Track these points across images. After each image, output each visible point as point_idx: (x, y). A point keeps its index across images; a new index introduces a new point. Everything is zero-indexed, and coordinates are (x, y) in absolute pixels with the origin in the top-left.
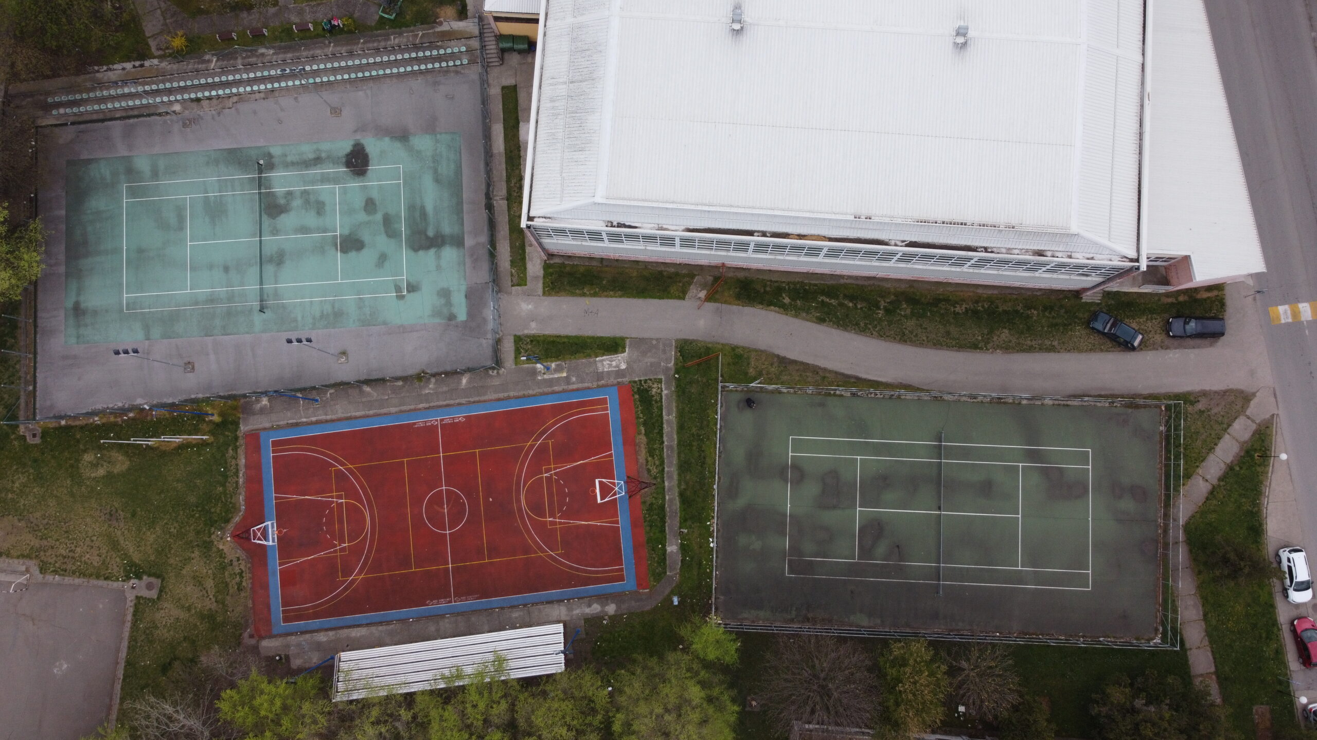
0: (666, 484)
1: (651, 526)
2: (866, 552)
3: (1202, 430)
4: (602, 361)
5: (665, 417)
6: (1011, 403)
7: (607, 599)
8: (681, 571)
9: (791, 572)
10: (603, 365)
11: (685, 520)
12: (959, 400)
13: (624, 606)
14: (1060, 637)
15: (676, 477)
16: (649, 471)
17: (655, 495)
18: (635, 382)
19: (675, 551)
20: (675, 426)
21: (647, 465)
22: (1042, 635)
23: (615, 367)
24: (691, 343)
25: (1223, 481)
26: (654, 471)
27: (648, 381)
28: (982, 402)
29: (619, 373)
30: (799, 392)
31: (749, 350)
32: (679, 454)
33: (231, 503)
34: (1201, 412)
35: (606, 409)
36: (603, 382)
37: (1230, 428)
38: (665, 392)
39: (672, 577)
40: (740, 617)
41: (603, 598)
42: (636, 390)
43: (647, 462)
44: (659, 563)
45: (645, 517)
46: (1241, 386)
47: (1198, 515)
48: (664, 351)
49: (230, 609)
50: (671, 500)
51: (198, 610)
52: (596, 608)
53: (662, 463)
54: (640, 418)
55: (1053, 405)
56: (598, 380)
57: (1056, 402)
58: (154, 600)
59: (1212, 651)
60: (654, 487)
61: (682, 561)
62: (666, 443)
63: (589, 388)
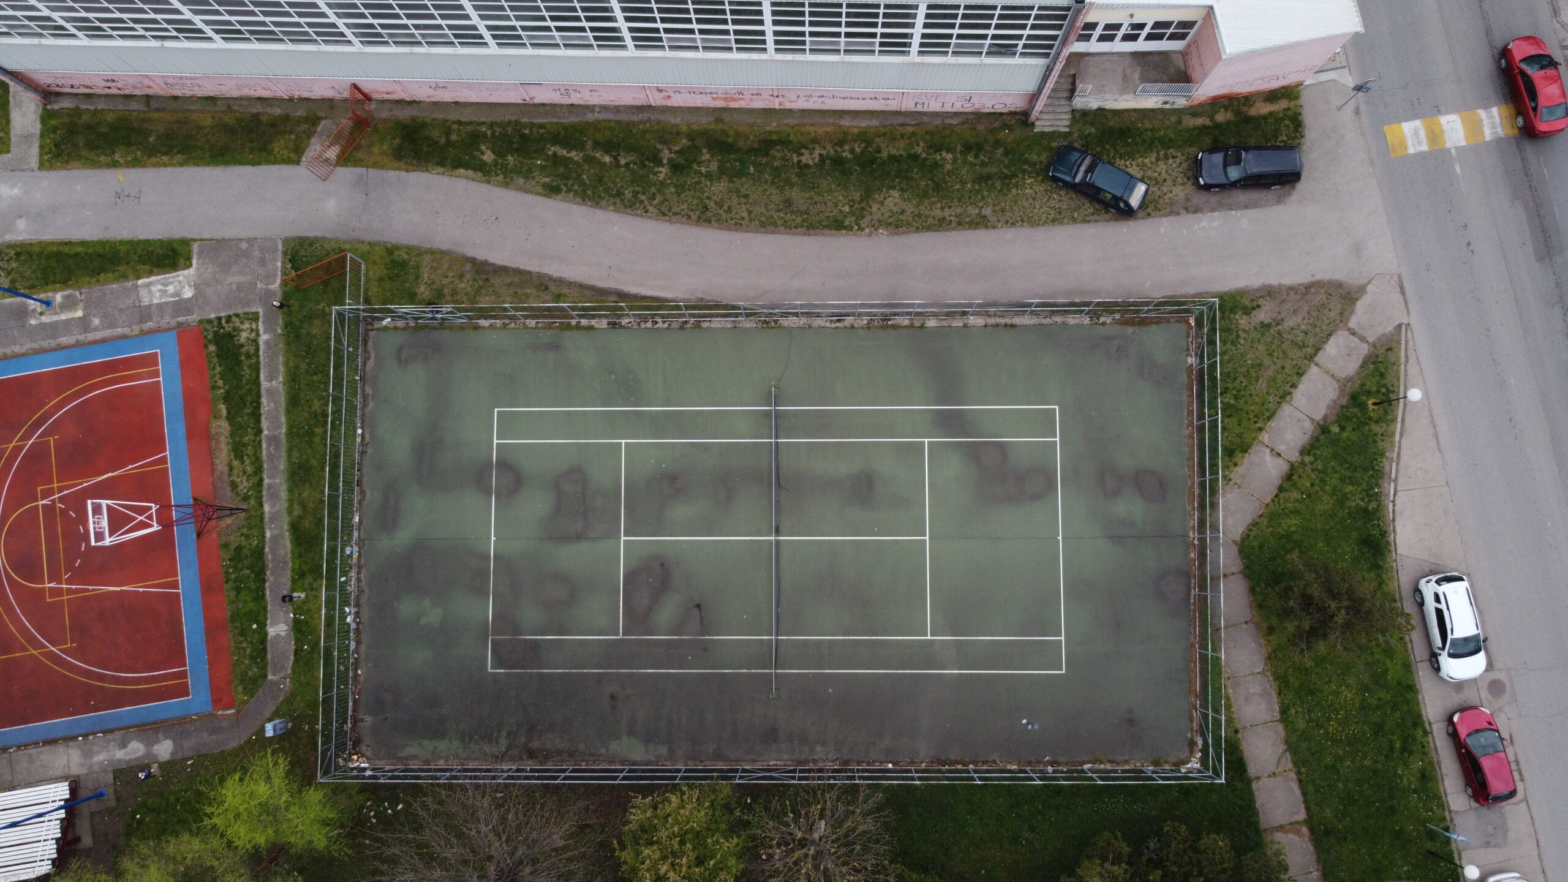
0: (267, 508)
1: (238, 590)
2: (638, 619)
3: (1267, 361)
4: (149, 285)
5: (264, 384)
6: (906, 327)
7: (156, 730)
8: (294, 672)
9: (499, 662)
10: (150, 292)
11: (302, 575)
12: (810, 327)
13: (188, 744)
14: (1009, 767)
15: (284, 495)
16: (234, 485)
17: (245, 531)
18: (210, 321)
19: (283, 634)
20: (283, 399)
21: (230, 475)
22: (975, 763)
23: (173, 295)
24: (311, 245)
25: (1309, 453)
26: (244, 485)
27: (234, 319)
28: (852, 327)
29: (181, 306)
30: (513, 325)
31: (420, 252)
32: (290, 450)
34: (1265, 326)
35: (156, 374)
36: (150, 324)
37: (1321, 353)
38: (264, 337)
39: (277, 684)
40: (402, 754)
41: (149, 729)
42: (210, 336)
43: (231, 469)
44: (253, 658)
45: (227, 573)
46: (1338, 275)
47: (1265, 521)
48: (262, 262)
50: (275, 539)
52: (135, 749)
53: (259, 470)
54: (219, 388)
55: (986, 326)
56: (142, 321)
57: (992, 321)
59: (1300, 781)
60: (243, 515)
61: (296, 651)
62: (266, 432)
63: (125, 337)
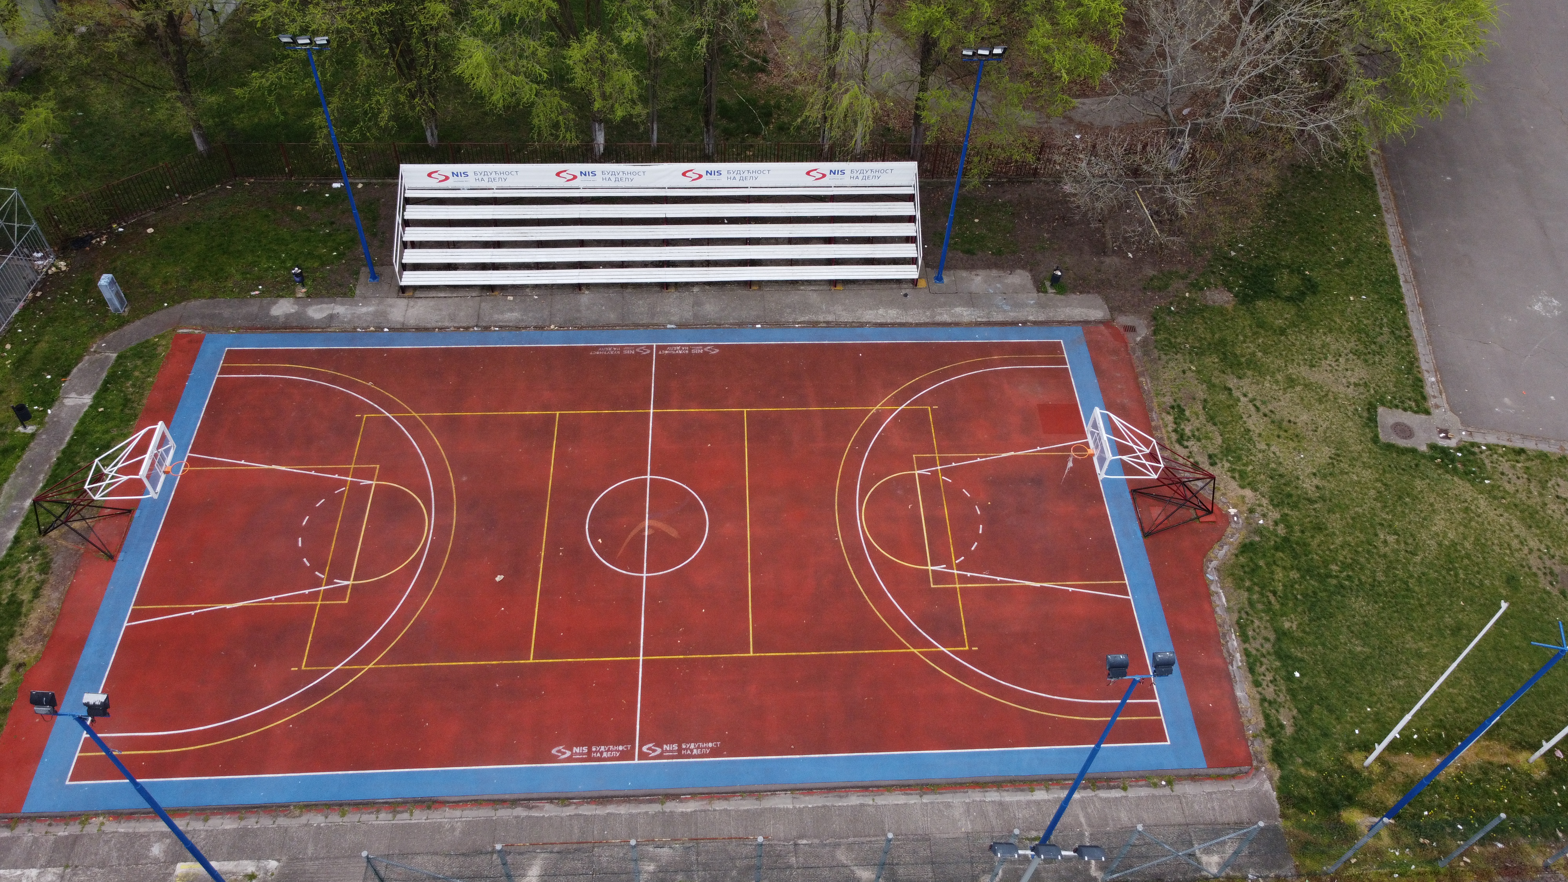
7: (285, 325)
8: (80, 357)
11: (9, 450)
13: (250, 309)
16: (45, 569)
19: (73, 395)
21: (42, 582)
33: (1249, 590)
36: (62, 833)
39: (110, 349)
41: (294, 327)
43: (36, 591)
44: (127, 376)
49: (1189, 374)
51: (1268, 377)
56: (74, 840)
58: (1383, 404)
61: (66, 374)
63: (116, 816)
